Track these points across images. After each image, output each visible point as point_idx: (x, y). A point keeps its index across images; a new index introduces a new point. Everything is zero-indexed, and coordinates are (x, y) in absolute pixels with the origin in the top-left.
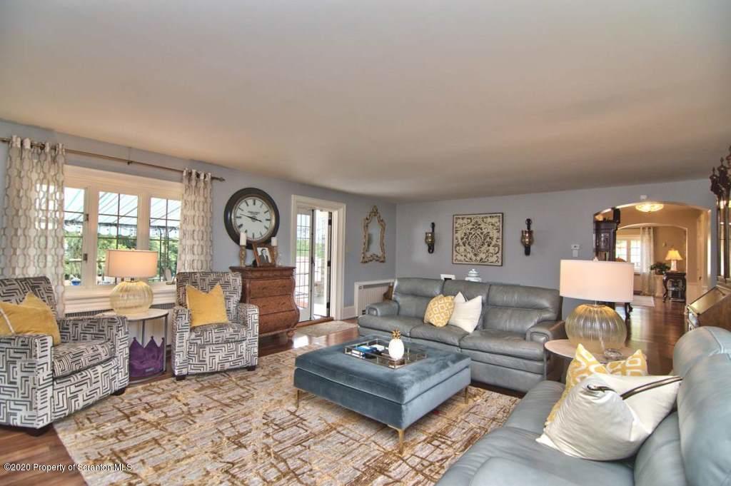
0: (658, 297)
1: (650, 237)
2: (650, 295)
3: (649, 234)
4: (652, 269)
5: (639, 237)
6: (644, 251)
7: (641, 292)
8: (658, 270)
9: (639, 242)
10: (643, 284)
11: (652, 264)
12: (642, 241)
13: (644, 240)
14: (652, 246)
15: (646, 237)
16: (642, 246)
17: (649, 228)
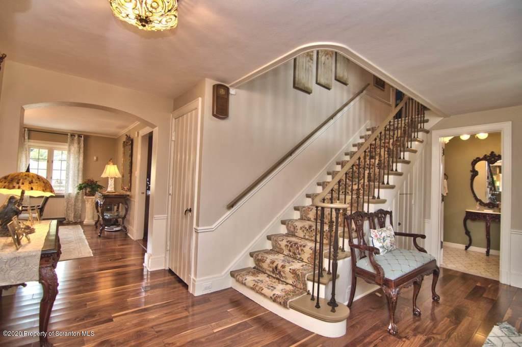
0: (88, 226)
1: (79, 148)
2: (75, 223)
3: (79, 143)
4: (80, 188)
5: (66, 146)
6: (71, 165)
7: (64, 219)
8: (88, 190)
9: (66, 152)
10: (68, 209)
11: (80, 182)
12: (69, 151)
13: (72, 151)
14: (81, 158)
15: (75, 147)
16: (69, 157)
17: (80, 136)
